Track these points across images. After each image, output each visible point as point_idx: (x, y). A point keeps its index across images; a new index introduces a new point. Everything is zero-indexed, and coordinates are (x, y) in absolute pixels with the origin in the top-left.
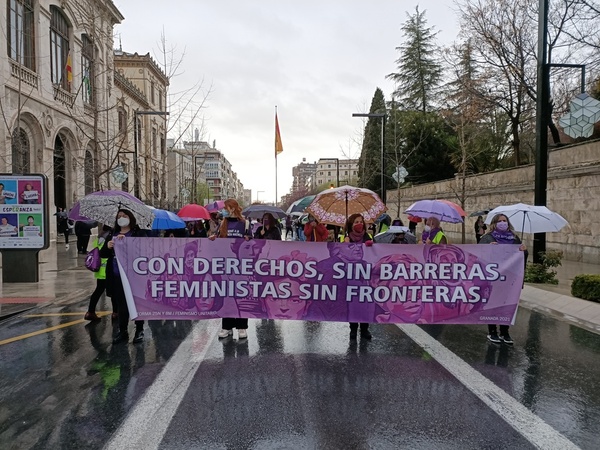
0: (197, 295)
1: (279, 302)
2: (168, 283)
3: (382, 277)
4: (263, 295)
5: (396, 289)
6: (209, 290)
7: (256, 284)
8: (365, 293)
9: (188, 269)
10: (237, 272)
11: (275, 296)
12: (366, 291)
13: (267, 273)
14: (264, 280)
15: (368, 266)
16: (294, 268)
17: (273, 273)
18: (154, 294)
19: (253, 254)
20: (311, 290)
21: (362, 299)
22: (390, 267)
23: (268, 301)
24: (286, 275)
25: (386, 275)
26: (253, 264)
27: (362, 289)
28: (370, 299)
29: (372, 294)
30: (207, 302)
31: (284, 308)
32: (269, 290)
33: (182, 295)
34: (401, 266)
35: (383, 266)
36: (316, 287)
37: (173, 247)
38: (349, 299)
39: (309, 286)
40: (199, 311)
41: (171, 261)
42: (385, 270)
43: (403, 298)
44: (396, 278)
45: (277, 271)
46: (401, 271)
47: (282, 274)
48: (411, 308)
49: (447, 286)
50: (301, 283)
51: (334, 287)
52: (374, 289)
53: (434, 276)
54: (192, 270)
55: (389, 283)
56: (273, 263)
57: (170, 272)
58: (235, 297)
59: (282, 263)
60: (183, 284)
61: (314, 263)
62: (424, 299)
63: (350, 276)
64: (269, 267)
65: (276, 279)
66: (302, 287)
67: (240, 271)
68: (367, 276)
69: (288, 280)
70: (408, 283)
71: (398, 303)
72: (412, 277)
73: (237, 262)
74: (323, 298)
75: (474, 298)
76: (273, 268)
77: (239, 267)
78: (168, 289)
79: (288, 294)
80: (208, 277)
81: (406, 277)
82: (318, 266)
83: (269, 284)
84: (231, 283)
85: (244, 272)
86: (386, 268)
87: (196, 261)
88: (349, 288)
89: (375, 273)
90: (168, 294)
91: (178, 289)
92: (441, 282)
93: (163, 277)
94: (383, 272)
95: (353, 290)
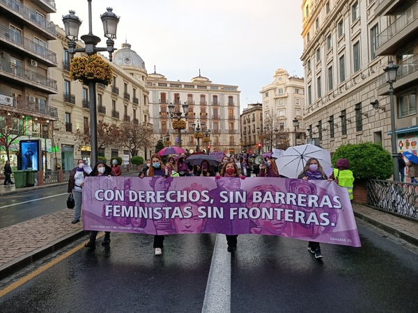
0: (132, 216)
1: (184, 221)
2: (115, 207)
3: (254, 201)
4: (173, 217)
5: (264, 210)
6: (138, 212)
7: (167, 209)
8: (242, 213)
9: (126, 198)
10: (154, 201)
11: (181, 217)
12: (243, 211)
13: (175, 201)
14: (173, 205)
15: (244, 193)
16: (194, 195)
17: (179, 200)
18: (107, 214)
19: (165, 188)
20: (206, 210)
21: (240, 217)
22: (260, 194)
23: (176, 221)
24: (189, 201)
25: (257, 199)
26: (165, 194)
27: (241, 209)
28: (246, 217)
29: (248, 213)
30: (137, 221)
31: (188, 225)
32: (177, 212)
33: (123, 215)
34: (268, 193)
35: (255, 193)
36: (209, 208)
37: (119, 183)
38: (232, 218)
39: (204, 207)
40: (133, 226)
41: (117, 192)
42: (256, 196)
43: (270, 217)
44: (264, 201)
45: (182, 198)
46: (268, 197)
47: (185, 200)
48: (276, 224)
49: (304, 211)
50: (199, 206)
51: (222, 209)
52: (249, 210)
53: (294, 203)
54: (128, 198)
55: (259, 205)
56: (179, 193)
57: (117, 199)
58: (153, 220)
59: (185, 192)
60: (124, 208)
61: (207, 192)
62: (287, 219)
63: (231, 201)
64: (176, 196)
65: (182, 204)
66: (200, 209)
67: (156, 200)
68: (243, 200)
69: (190, 204)
70: (274, 205)
71: (267, 220)
72: (277, 202)
73: (153, 194)
74: (215, 216)
75: (324, 222)
76: (179, 196)
77: (155, 197)
78: (115, 211)
79: (190, 215)
80: (137, 204)
81: (272, 202)
82: (210, 194)
83: (177, 208)
84: (150, 209)
85: (159, 201)
86: (257, 194)
87: (130, 192)
88: (232, 210)
89: (249, 198)
90: (115, 215)
91: (121, 211)
92: (299, 208)
93: (112, 203)
94: (255, 197)
95: (234, 211)
